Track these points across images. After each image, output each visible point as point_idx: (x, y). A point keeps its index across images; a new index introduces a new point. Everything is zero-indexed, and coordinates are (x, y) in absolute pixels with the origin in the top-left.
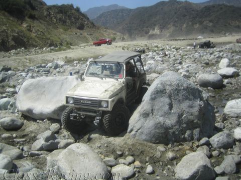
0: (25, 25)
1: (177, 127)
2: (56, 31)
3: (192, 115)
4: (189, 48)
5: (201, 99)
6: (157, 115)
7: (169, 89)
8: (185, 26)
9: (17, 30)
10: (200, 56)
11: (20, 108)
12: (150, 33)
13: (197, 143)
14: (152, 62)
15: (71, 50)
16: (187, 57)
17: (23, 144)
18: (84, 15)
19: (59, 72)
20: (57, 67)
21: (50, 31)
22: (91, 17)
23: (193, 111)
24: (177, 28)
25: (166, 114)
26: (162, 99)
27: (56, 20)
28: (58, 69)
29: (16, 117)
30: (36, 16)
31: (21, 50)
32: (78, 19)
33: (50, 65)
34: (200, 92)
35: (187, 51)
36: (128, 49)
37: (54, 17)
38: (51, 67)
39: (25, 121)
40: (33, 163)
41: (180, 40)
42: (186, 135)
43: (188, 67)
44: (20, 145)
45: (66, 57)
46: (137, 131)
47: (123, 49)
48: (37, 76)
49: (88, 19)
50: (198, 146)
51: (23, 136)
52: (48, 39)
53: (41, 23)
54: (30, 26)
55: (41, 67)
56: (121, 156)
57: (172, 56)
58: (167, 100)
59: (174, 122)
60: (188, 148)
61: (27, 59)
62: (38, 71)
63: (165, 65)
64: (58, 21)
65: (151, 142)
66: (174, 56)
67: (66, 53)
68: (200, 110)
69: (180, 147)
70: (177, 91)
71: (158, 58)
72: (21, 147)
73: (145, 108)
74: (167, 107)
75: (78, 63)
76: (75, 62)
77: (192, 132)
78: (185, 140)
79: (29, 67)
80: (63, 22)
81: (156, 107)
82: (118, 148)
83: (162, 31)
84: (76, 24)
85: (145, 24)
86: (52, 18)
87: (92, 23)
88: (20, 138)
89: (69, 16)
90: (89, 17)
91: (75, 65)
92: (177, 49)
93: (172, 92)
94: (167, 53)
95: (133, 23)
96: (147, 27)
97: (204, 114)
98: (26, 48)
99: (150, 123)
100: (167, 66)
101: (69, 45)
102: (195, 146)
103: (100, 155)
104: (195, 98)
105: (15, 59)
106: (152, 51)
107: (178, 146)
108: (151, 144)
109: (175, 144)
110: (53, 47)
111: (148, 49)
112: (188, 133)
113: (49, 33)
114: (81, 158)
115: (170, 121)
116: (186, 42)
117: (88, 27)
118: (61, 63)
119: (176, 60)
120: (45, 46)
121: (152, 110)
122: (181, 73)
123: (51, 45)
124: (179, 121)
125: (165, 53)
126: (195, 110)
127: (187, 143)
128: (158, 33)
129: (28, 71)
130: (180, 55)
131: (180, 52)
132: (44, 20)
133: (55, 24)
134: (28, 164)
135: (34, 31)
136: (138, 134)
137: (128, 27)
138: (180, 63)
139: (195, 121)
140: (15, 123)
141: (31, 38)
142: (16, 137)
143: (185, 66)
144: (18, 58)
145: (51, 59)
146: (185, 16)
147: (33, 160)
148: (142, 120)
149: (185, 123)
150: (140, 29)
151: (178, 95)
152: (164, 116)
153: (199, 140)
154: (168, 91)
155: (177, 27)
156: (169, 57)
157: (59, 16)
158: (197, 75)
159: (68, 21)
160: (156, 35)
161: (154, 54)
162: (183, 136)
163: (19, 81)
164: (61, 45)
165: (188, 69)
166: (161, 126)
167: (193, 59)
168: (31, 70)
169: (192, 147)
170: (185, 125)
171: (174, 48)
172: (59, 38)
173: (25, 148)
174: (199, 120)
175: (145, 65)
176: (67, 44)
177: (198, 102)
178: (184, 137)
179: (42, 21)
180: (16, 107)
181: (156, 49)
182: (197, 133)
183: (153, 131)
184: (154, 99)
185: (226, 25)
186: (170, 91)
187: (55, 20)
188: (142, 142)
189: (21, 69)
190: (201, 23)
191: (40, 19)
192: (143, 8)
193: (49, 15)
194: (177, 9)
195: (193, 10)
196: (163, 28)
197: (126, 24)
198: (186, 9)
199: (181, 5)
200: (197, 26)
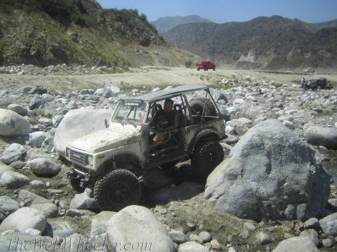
0: (69, 33)
1: (274, 198)
2: (110, 45)
3: (297, 184)
4: (294, 85)
5: (313, 162)
6: (249, 179)
7: (268, 144)
8: (291, 54)
9: (58, 39)
10: (310, 99)
11: (58, 148)
12: (240, 60)
13: (301, 225)
14: (241, 101)
15: (129, 74)
16: (290, 98)
17: (59, 198)
18: (151, 27)
19: (111, 102)
20: (109, 95)
21: (102, 44)
22: (161, 30)
23: (299, 178)
24: (280, 56)
25: (262, 179)
26: (258, 157)
27: (113, 30)
28: (110, 99)
29: (52, 159)
30: (86, 22)
31: (62, 67)
32: (143, 31)
33: (99, 91)
34: (312, 152)
35: (291, 90)
36: (208, 80)
37: (109, 26)
38: (101, 95)
39: (63, 166)
40: (73, 225)
41: (283, 73)
42: (287, 211)
43: (292, 113)
44: (55, 199)
45: (122, 83)
46: (217, 198)
47: (201, 79)
48: (81, 105)
49: (156, 32)
50: (302, 229)
51: (60, 187)
52: (99, 55)
53: (91, 32)
54: (77, 35)
55: (88, 92)
56: (193, 229)
57: (270, 95)
58: (264, 159)
59: (272, 190)
60: (288, 229)
61: (68, 80)
62: (84, 99)
63: (259, 107)
64: (115, 31)
65: (236, 215)
66: (273, 96)
67: (121, 76)
68: (310, 178)
69: (276, 226)
70: (280, 148)
71: (249, 96)
72: (56, 201)
73: (232, 167)
74: (264, 169)
75: (138, 92)
76: (134, 90)
77: (296, 208)
78: (284, 218)
79: (71, 91)
80: (122, 34)
81: (248, 168)
82: (190, 218)
83: (257, 58)
84: (139, 37)
85: (234, 47)
86: (107, 26)
87: (162, 39)
88: (55, 188)
89: (130, 26)
90: (157, 29)
91: (134, 94)
92: (277, 86)
93: (272, 148)
94: (263, 90)
95: (218, 44)
96: (238, 51)
97: (314, 184)
98: (68, 65)
99: (237, 189)
100: (263, 109)
101: (127, 66)
102: (297, 227)
103: (165, 225)
104: (304, 160)
105: (53, 79)
106: (242, 86)
107: (273, 225)
108: (236, 218)
109: (270, 221)
110: (104, 67)
111: (237, 82)
112: (289, 208)
113: (101, 46)
114: (140, 227)
115: (266, 189)
116: (290, 77)
117: (156, 43)
118: (115, 90)
119: (276, 101)
120: (94, 64)
121: (242, 171)
122: (282, 121)
123: (102, 63)
124: (279, 191)
125: (261, 90)
126: (303, 178)
127: (287, 222)
128: (252, 61)
129: (69, 97)
130: (281, 95)
131: (282, 90)
132: (97, 29)
133: (110, 35)
134: (66, 226)
135: (81, 42)
136: (218, 202)
137: (210, 48)
138: (281, 106)
139: (300, 193)
140: (50, 167)
141: (76, 51)
142: (50, 187)
143: (288, 112)
144: (56, 76)
145: (102, 83)
146: (292, 40)
147: (73, 222)
148: (227, 183)
149: (287, 194)
150: (227, 53)
151: (280, 153)
152: (257, 180)
153: (304, 220)
154: (267, 147)
155: (279, 54)
156: (266, 96)
157: (117, 24)
158: (304, 127)
159: (128, 32)
160: (249, 63)
161: (245, 89)
162: (281, 212)
163: (57, 109)
164: (116, 64)
165: (292, 116)
166: (253, 194)
167: (300, 103)
168: (74, 95)
169: (293, 229)
170: (286, 197)
171: (273, 84)
172: (114, 55)
173: (62, 204)
174: (306, 191)
175: (232, 104)
176: (124, 64)
177: (308, 167)
178: (283, 213)
179: (93, 30)
180: (52, 145)
181: (247, 82)
182: (301, 210)
183: (241, 200)
184: (247, 156)
186: (270, 148)
187: (111, 29)
188: (223, 214)
189: (60, 93)
190: (314, 52)
191: (91, 26)
192: (234, 23)
193: (104, 22)
194: (281, 29)
195: (305, 34)
196: (260, 54)
197: (209, 44)
198: (295, 31)
199: (288, 24)
200: (308, 56)
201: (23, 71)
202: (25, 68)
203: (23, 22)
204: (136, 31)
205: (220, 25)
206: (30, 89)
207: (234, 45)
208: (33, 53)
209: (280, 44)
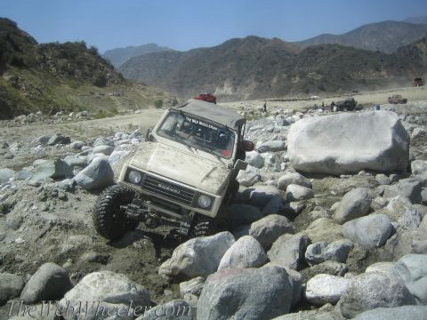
0: (7, 77)
2: (58, 88)
8: (275, 80)
12: (216, 93)
18: (105, 62)
21: (50, 88)
22: (117, 65)
24: (263, 84)
27: (57, 70)
30: (25, 62)
32: (96, 67)
37: (52, 65)
49: (112, 68)
52: (50, 102)
53: (33, 73)
54: (16, 79)
64: (60, 71)
80: (70, 74)
83: (236, 89)
84: (92, 75)
85: (206, 78)
86: (49, 66)
87: (120, 76)
89: (79, 63)
90: (113, 63)
95: (185, 76)
96: (211, 82)
113: (49, 91)
117: (114, 82)
128: (230, 93)
133: (54, 76)
135: (24, 88)
137: (177, 83)
141: (20, 100)
146: (274, 63)
150: (198, 86)
155: (261, 82)
157: (61, 62)
159: (77, 71)
160: (227, 96)
172: (67, 101)
179: (35, 71)
185: (343, 79)
187: (54, 69)
190: (303, 75)
191: (31, 66)
192: (201, 49)
193: (44, 60)
194: (259, 52)
195: (289, 55)
196: (238, 84)
197: (174, 78)
198: (276, 52)
199: (267, 45)
200: (297, 80)
204: (87, 69)
205: (184, 53)
207: (206, 75)
209: (261, 69)
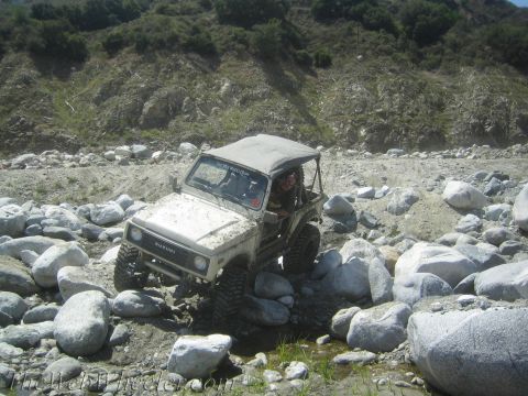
201: (473, 155)
202: (476, 150)
203: (473, 84)
206: (485, 175)
208: (488, 129)
